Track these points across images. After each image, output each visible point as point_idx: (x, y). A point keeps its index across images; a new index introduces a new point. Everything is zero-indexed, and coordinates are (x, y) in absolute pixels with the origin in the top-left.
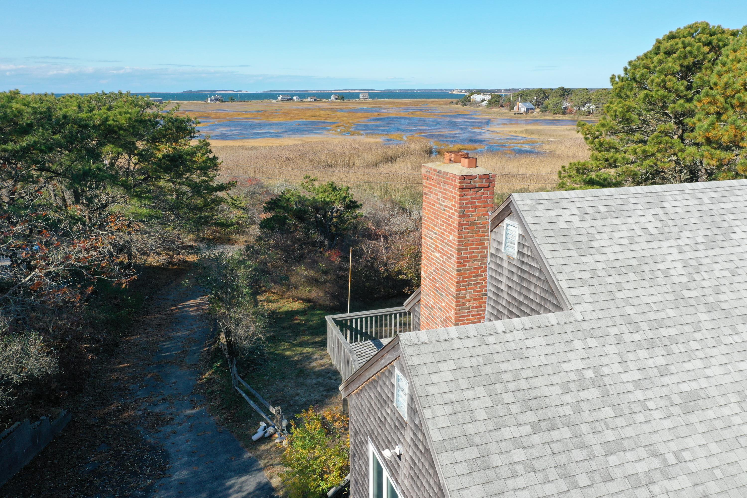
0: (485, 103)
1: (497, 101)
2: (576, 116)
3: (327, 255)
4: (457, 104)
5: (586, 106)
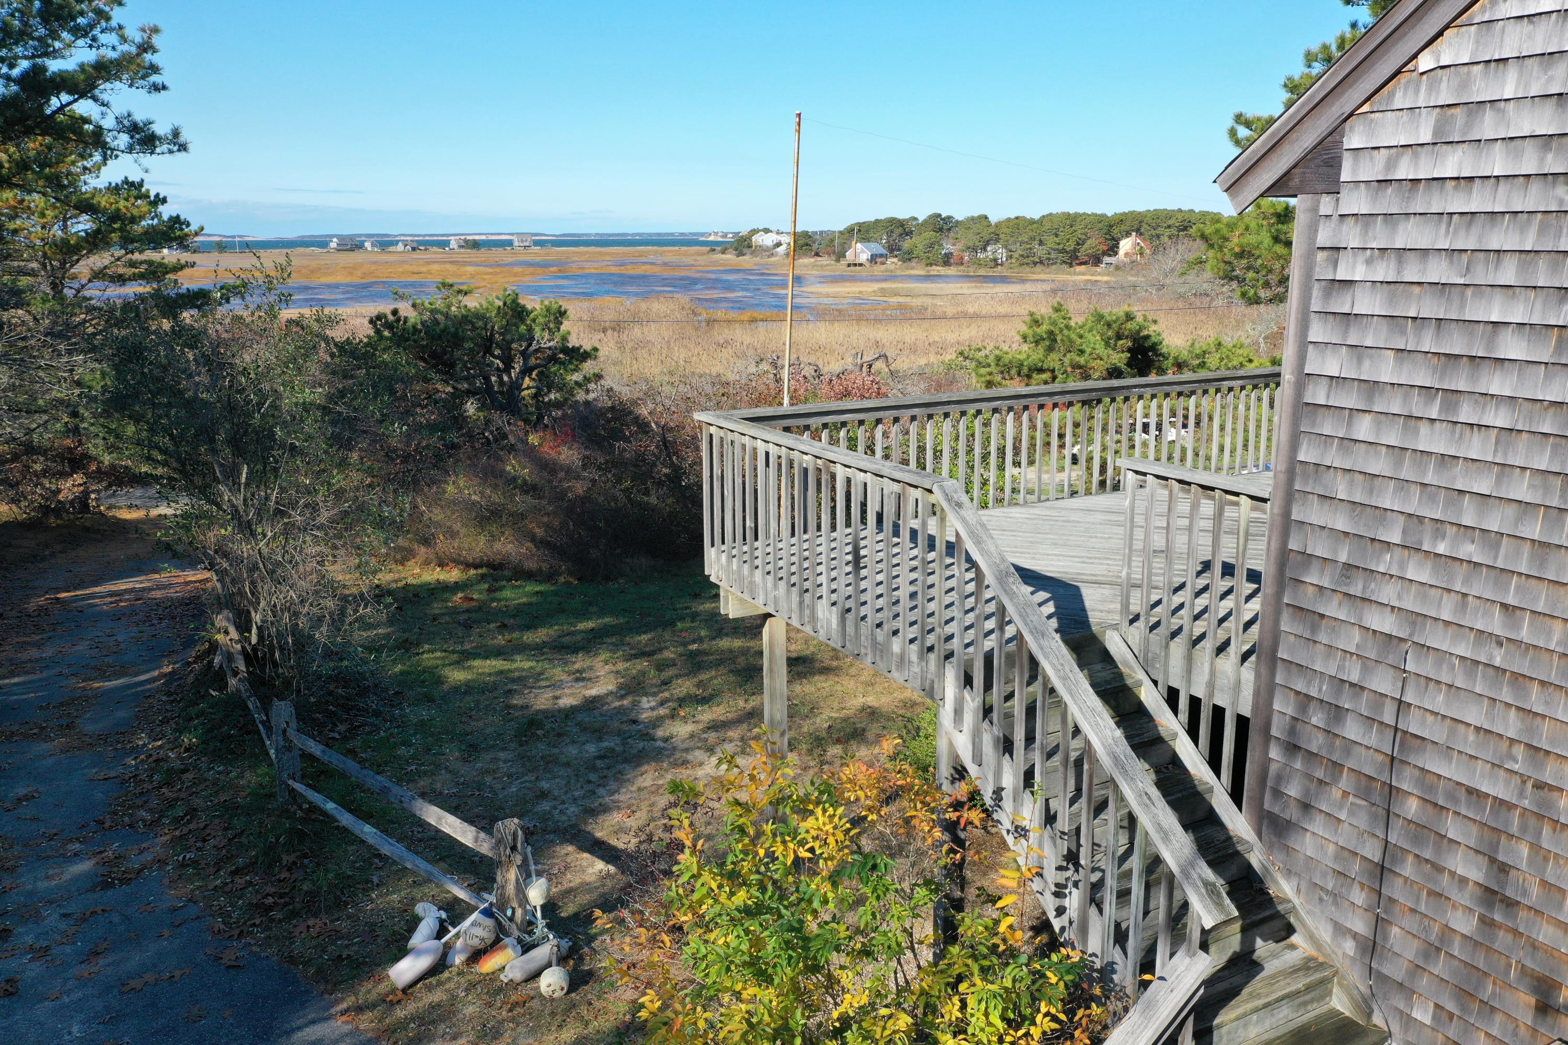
0: (781, 250)
1: (808, 244)
2: (971, 269)
3: (533, 439)
4: (723, 252)
5: (989, 248)
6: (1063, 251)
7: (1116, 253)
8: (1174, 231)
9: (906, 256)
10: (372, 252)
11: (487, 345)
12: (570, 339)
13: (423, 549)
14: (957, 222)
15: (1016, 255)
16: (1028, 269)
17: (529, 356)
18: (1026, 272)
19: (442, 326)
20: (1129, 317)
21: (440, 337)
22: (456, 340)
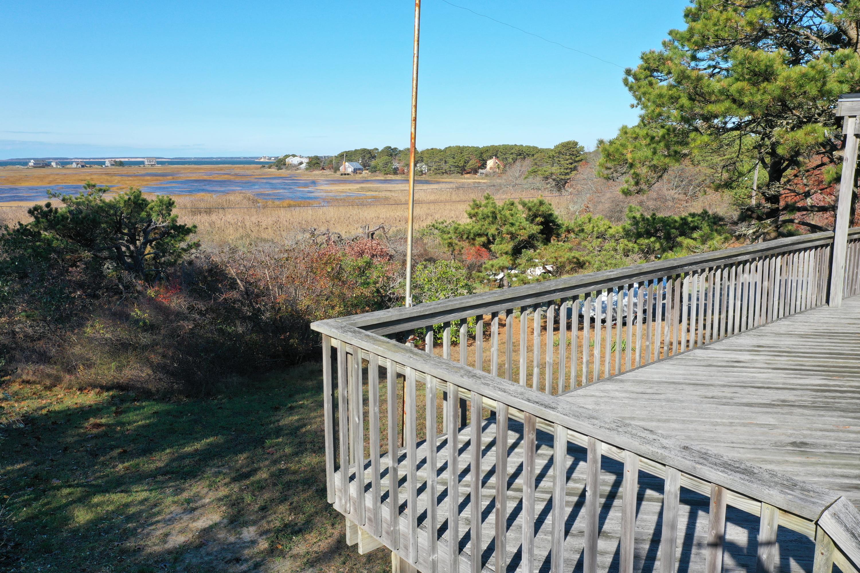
0: (303, 166)
1: (317, 163)
3: (151, 292)
4: (270, 168)
5: (418, 165)
6: (457, 166)
7: (486, 168)
8: (515, 156)
9: (373, 169)
10: (56, 168)
11: (118, 226)
12: (178, 220)
13: (68, 377)
14: (400, 151)
15: (432, 169)
16: (439, 176)
17: (149, 233)
18: (439, 178)
19: (83, 215)
20: (541, 203)
21: (82, 222)
22: (95, 223)
